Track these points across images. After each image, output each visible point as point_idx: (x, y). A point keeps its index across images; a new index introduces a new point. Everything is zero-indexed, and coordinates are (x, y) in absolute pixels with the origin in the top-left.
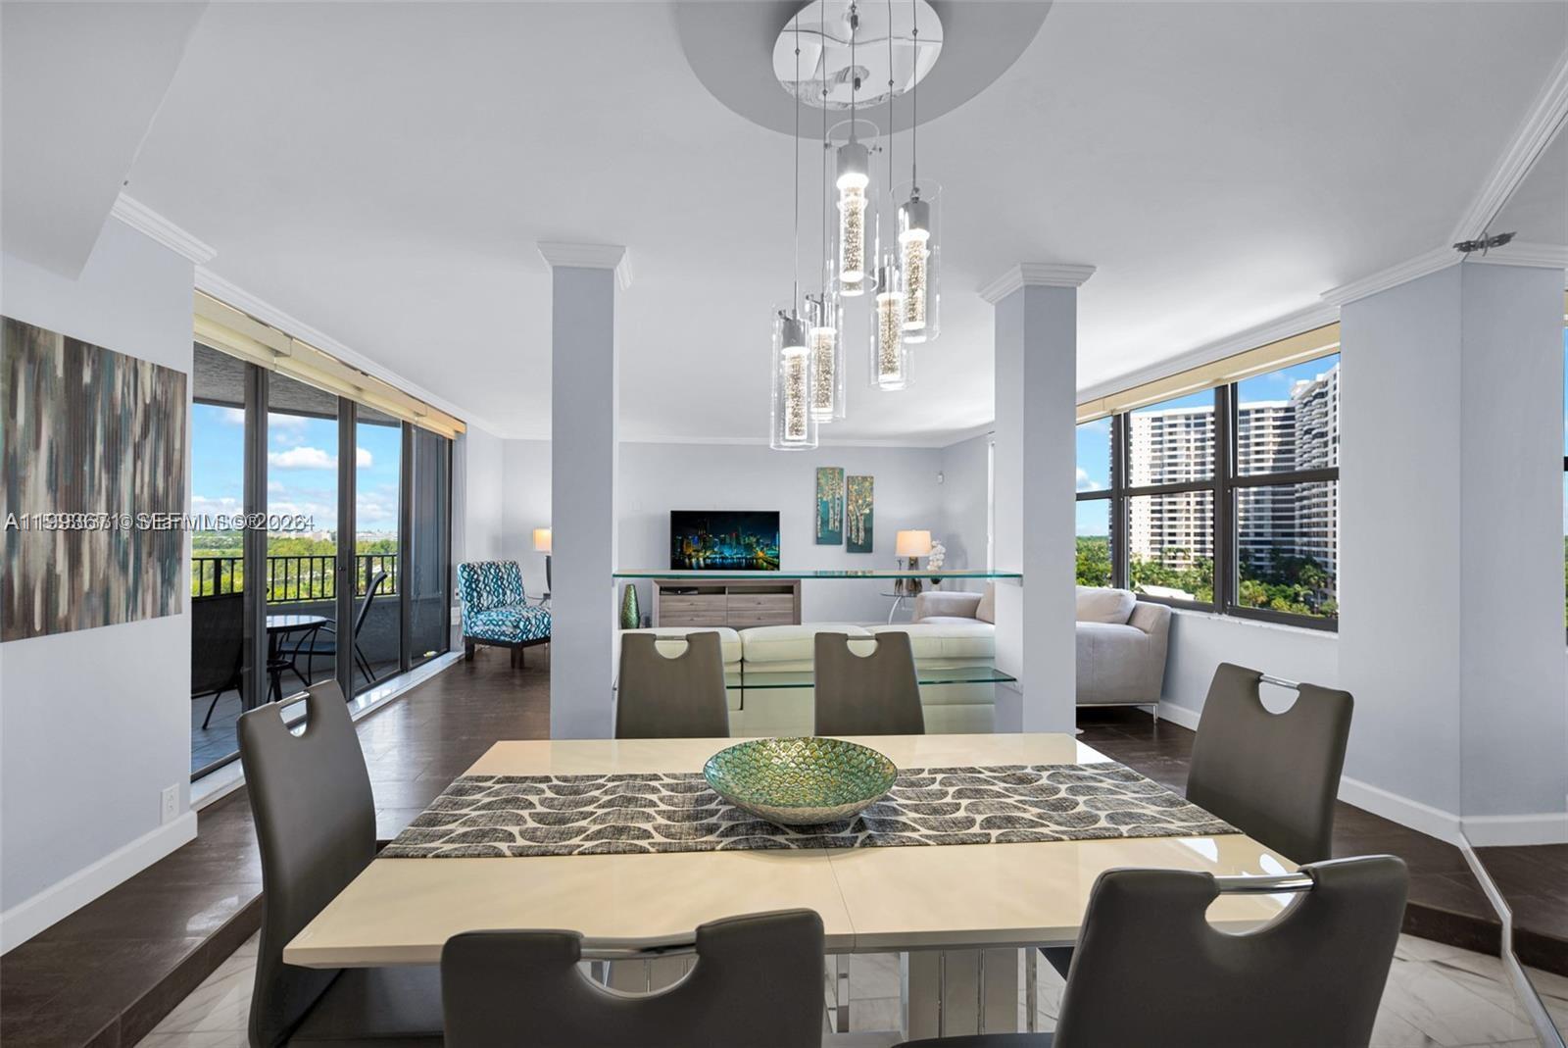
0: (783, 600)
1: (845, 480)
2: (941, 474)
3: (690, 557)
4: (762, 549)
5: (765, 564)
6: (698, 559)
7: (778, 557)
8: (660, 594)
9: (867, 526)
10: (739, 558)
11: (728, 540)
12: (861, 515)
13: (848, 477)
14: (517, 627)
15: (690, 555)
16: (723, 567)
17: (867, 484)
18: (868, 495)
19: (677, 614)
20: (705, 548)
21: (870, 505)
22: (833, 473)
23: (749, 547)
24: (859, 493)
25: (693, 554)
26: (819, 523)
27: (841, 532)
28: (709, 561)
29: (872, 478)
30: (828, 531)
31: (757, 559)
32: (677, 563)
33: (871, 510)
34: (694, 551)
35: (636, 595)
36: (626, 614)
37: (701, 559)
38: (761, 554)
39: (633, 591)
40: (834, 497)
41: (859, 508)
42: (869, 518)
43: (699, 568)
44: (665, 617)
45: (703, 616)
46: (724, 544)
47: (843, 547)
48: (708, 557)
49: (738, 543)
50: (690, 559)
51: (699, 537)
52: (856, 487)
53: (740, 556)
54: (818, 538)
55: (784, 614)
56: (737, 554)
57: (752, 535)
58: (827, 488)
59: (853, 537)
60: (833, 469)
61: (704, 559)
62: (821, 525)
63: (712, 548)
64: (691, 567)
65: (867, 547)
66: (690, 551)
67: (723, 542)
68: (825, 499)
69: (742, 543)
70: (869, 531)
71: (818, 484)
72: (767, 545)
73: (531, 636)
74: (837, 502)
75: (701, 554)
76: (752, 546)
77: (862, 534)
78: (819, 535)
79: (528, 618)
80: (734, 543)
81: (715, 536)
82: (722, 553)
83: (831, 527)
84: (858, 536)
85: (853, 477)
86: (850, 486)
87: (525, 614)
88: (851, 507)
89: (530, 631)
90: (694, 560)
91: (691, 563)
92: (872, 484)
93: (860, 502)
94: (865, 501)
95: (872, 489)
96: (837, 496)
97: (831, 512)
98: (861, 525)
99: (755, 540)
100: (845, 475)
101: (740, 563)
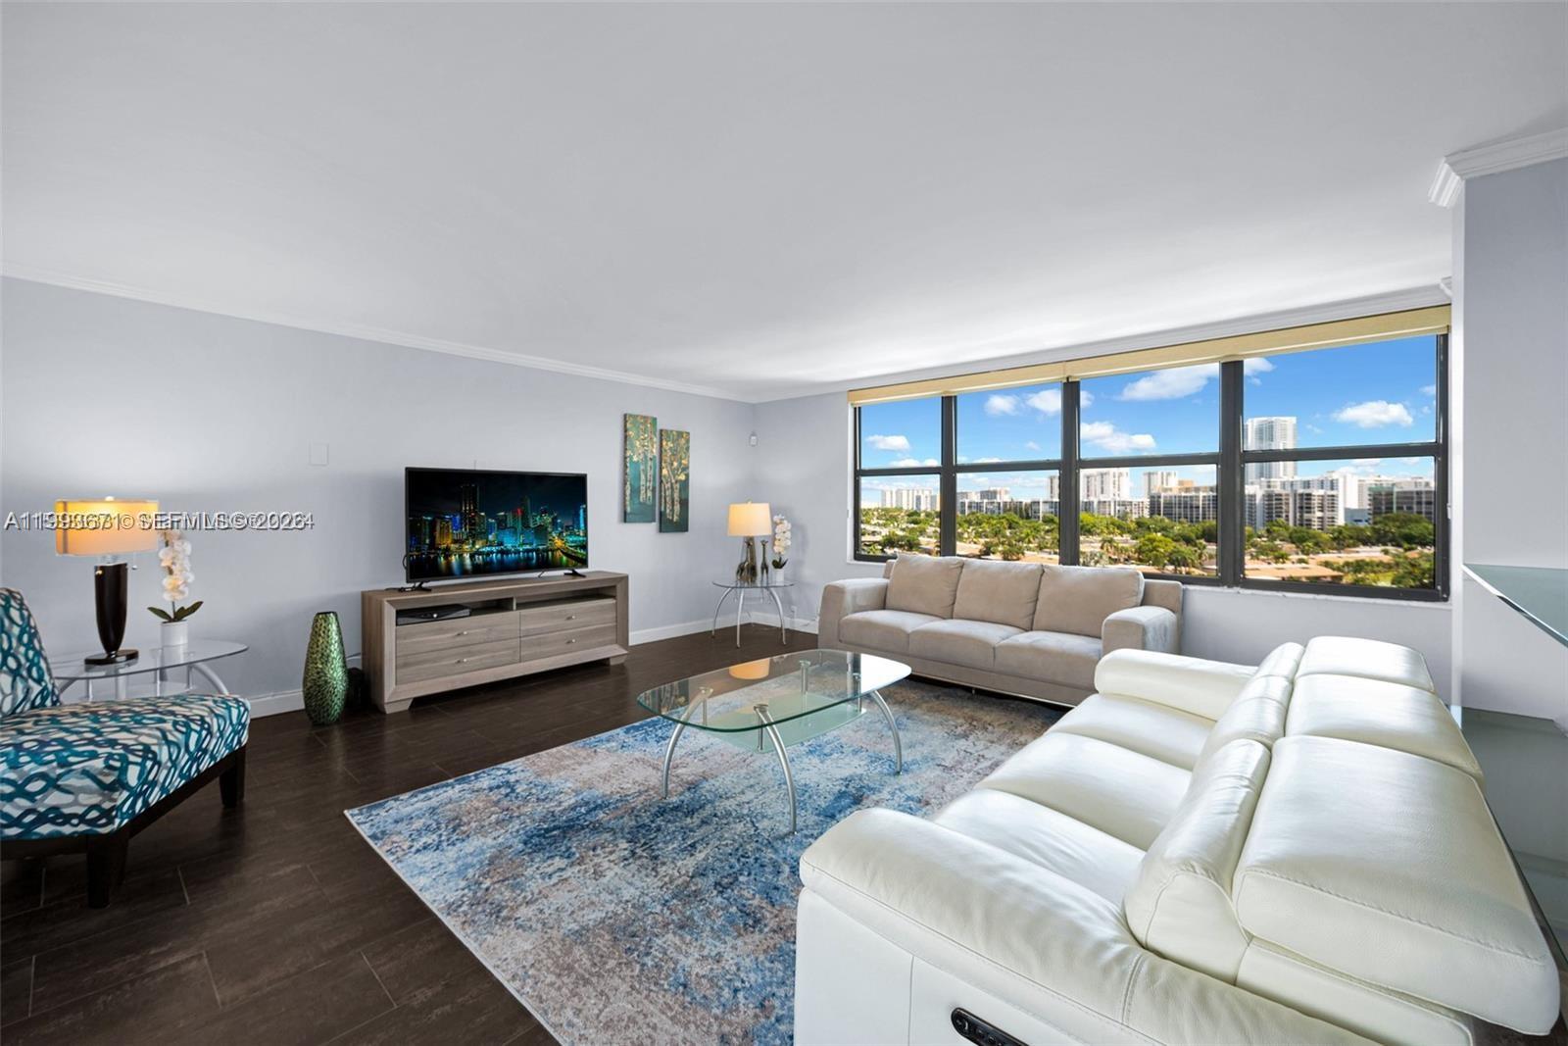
0: (602, 609)
1: (658, 433)
2: (753, 435)
3: (447, 553)
4: (560, 535)
5: (565, 558)
6: (461, 556)
7: (584, 547)
8: (397, 625)
9: (683, 497)
10: (528, 551)
11: (510, 522)
12: (676, 482)
13: (661, 431)
14: (121, 784)
15: (448, 549)
16: (503, 568)
17: (683, 441)
18: (684, 456)
19: (435, 654)
20: (474, 536)
21: (686, 468)
22: (646, 422)
23: (541, 532)
24: (674, 452)
25: (453, 547)
26: (628, 492)
27: (654, 505)
28: (479, 559)
29: (688, 433)
30: (640, 503)
31: (553, 551)
32: (422, 566)
33: (687, 476)
34: (455, 542)
35: (339, 632)
36: (321, 673)
37: (467, 556)
38: (559, 543)
39: (334, 627)
40: (646, 457)
41: (674, 472)
42: (685, 485)
43: (464, 573)
44: (406, 665)
45: (480, 652)
46: (506, 527)
47: (654, 525)
48: (478, 553)
49: (526, 526)
50: (447, 557)
51: (464, 516)
52: (671, 445)
53: (528, 547)
54: (625, 513)
55: (604, 629)
56: (524, 544)
57: (545, 512)
58: (638, 443)
59: (668, 511)
60: (645, 418)
61: (472, 557)
62: (631, 495)
63: (484, 535)
64: (449, 573)
65: (682, 526)
66: (446, 542)
67: (502, 525)
68: (635, 459)
69: (532, 526)
70: (684, 503)
71: (626, 438)
72: (567, 528)
73: (155, 797)
74: (650, 463)
75: (466, 547)
76: (546, 528)
77: (677, 508)
78: (629, 510)
79: (147, 749)
80: (520, 526)
81: (489, 515)
82: (501, 544)
83: (642, 497)
84: (672, 510)
85: (667, 431)
86: (664, 443)
87: (123, 737)
88: (665, 472)
89: (154, 783)
90: (454, 559)
91: (449, 564)
92: (688, 441)
93: (675, 464)
94: (680, 464)
95: (688, 449)
96: (649, 456)
97: (643, 477)
98: (676, 495)
99: (550, 520)
100: (659, 426)
101: (529, 559)
